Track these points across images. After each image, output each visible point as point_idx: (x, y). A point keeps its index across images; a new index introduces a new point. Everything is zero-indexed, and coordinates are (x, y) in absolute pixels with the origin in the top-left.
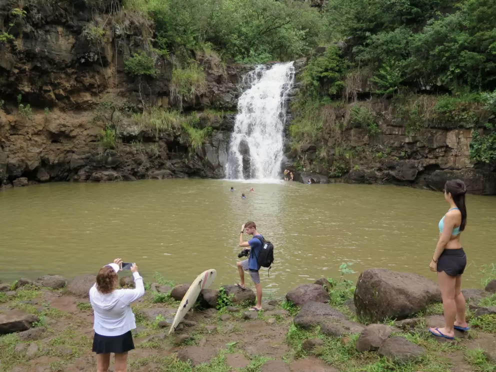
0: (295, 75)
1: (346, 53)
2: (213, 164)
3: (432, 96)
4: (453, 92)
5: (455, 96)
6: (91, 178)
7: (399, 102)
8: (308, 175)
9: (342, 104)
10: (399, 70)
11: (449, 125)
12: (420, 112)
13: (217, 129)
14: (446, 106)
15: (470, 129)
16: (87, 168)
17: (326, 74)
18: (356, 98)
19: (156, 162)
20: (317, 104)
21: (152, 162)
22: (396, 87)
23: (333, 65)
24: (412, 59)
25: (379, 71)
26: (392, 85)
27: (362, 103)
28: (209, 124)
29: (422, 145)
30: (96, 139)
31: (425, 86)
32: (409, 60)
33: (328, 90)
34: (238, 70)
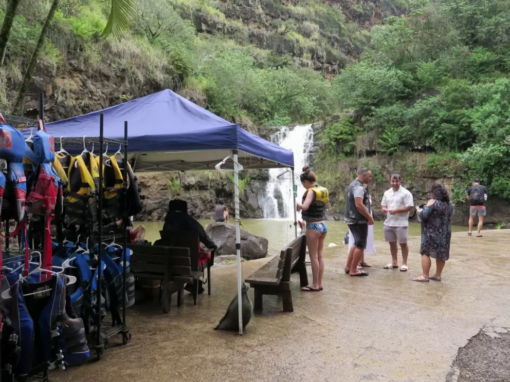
0: (314, 136)
1: (356, 120)
2: (254, 207)
3: (423, 153)
4: (438, 151)
5: (440, 155)
6: (162, 218)
7: (399, 159)
8: (330, 214)
9: (354, 159)
10: (397, 134)
11: (436, 175)
12: (414, 166)
13: (254, 179)
14: (433, 161)
15: (451, 178)
16: (159, 211)
17: (341, 136)
18: (365, 155)
19: (208, 206)
20: (334, 159)
21: (205, 205)
22: (396, 148)
23: (347, 129)
24: (407, 127)
25: (382, 135)
26: (392, 146)
27: (369, 158)
28: (248, 175)
29: (417, 190)
30: (165, 188)
31: (417, 146)
32: (404, 128)
33: (343, 148)
34: (266, 131)
